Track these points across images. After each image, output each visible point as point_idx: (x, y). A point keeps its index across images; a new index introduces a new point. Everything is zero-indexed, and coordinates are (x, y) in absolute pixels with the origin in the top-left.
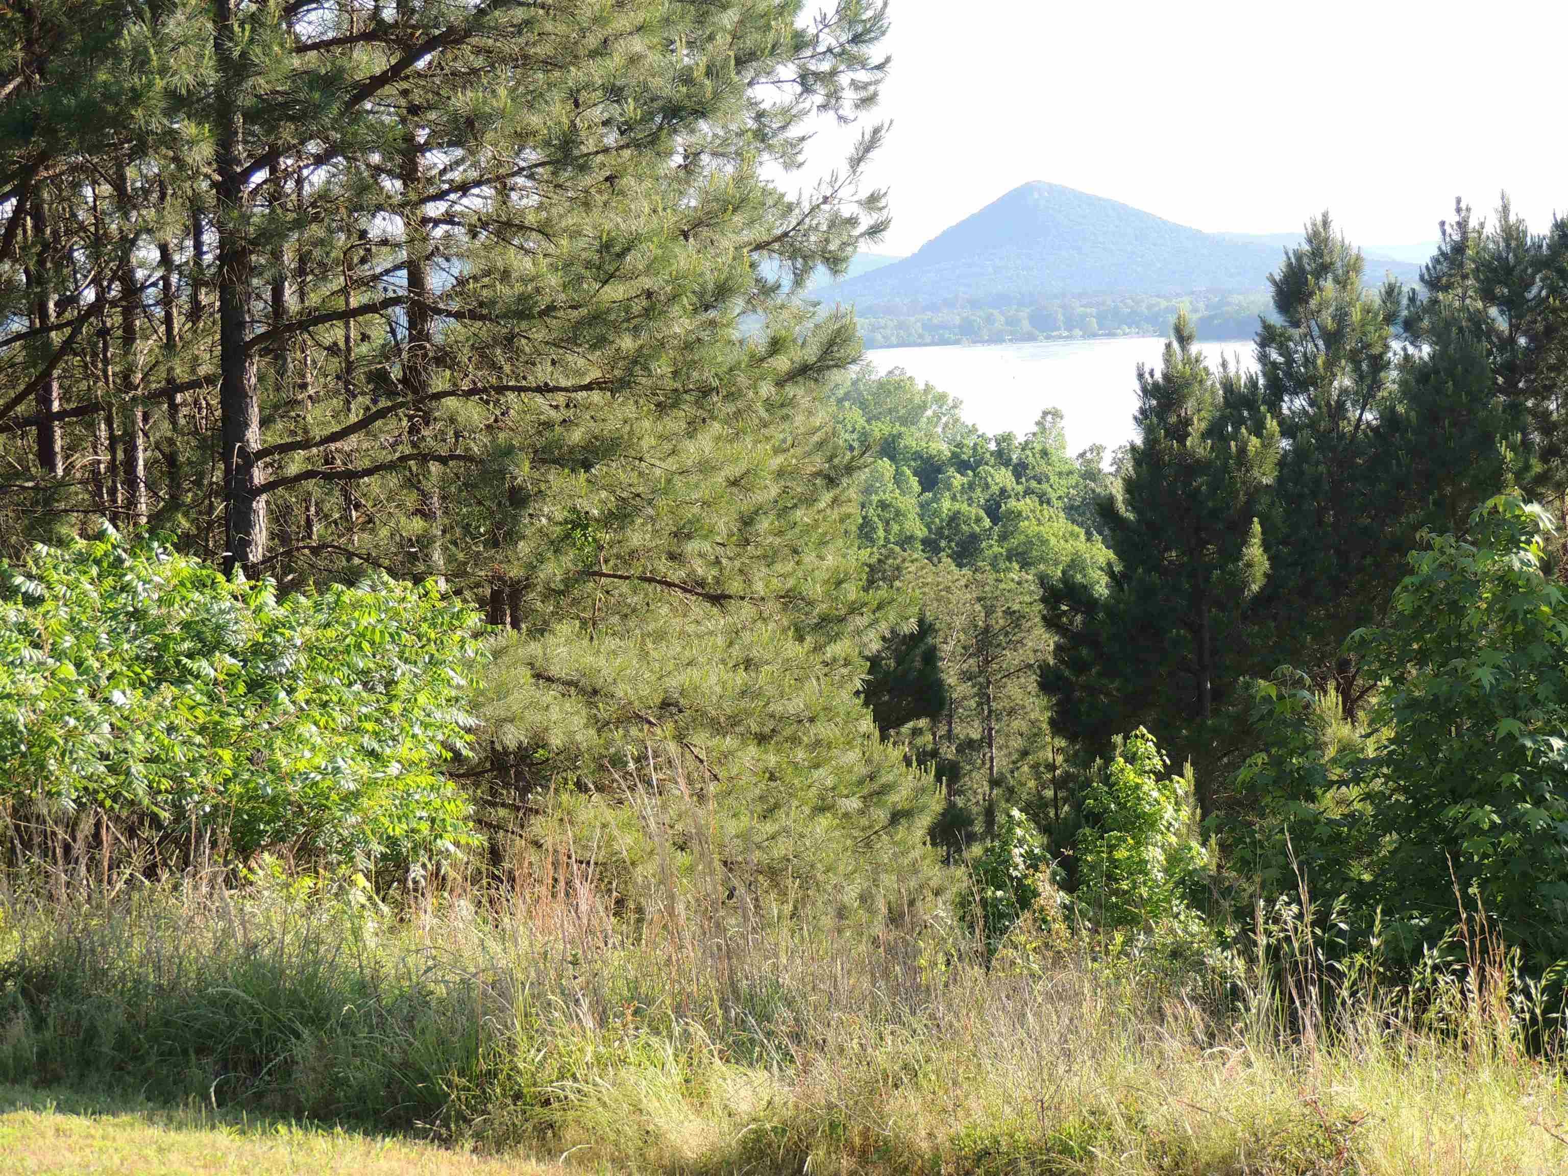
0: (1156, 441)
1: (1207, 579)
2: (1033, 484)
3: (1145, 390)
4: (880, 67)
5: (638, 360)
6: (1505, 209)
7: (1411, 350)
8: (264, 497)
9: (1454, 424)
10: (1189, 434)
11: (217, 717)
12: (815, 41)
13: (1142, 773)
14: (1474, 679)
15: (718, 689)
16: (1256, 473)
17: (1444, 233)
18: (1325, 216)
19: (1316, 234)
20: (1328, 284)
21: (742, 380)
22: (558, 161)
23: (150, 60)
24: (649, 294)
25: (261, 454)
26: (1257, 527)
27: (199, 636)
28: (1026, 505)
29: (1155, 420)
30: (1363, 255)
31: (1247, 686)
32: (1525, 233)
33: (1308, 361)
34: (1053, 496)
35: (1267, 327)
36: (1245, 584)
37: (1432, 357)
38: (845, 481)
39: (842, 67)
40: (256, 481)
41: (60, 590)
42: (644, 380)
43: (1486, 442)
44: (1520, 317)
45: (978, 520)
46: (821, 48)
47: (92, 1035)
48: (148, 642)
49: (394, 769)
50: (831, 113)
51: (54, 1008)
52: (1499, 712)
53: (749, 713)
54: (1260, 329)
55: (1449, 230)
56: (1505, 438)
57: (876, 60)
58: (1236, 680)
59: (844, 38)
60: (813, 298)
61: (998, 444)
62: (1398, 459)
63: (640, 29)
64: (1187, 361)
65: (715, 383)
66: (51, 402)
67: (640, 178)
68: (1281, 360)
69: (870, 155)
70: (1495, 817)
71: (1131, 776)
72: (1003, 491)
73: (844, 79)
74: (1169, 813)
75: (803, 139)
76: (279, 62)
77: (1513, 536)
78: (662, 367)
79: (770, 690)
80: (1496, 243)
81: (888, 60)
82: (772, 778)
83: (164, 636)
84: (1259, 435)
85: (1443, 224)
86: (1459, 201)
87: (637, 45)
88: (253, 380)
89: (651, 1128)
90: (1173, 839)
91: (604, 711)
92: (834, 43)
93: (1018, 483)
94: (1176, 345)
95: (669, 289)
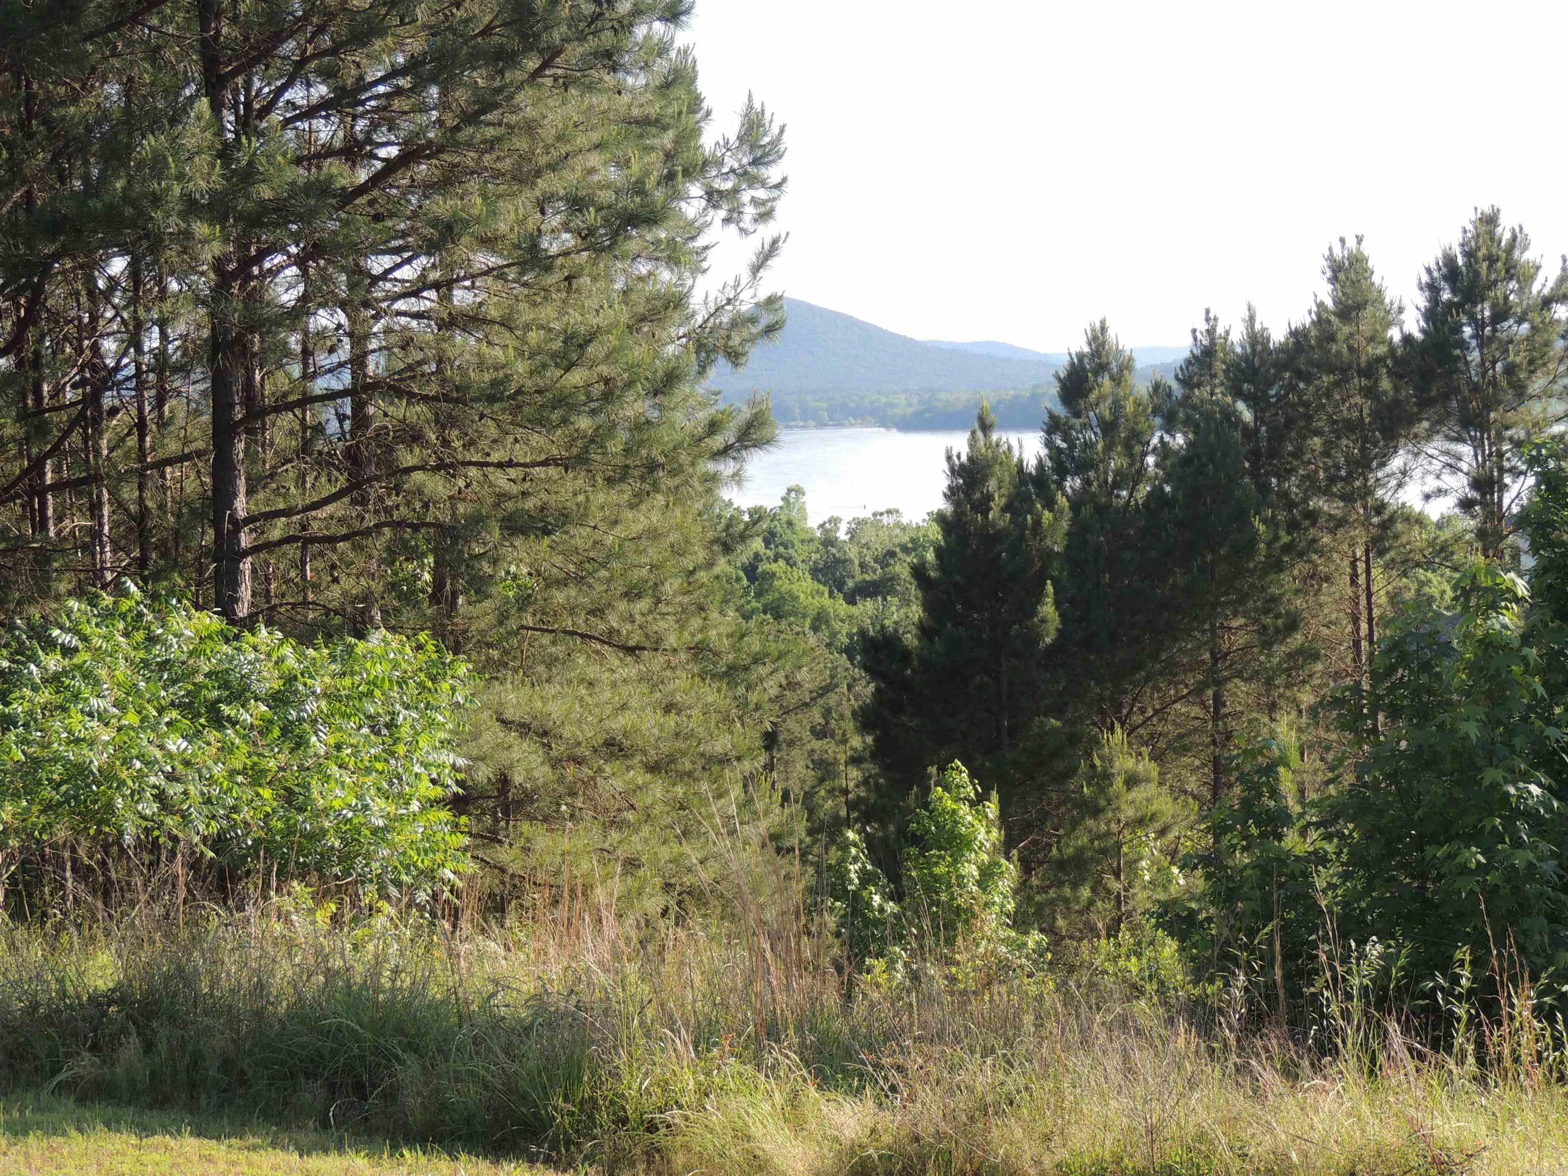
0: (963, 513)
1: (1007, 632)
2: (781, 549)
3: (952, 469)
4: (778, 186)
5: (597, 439)
6: (1252, 319)
7: (1167, 438)
8: (250, 559)
9: (1213, 501)
10: (991, 509)
11: (255, 759)
12: (720, 163)
13: (957, 800)
14: (1460, 734)
15: (655, 731)
16: (1049, 542)
17: (1195, 339)
18: (1103, 323)
19: (1095, 338)
20: (1106, 382)
21: (684, 458)
22: (525, 263)
23: (168, 168)
24: (607, 381)
25: (248, 521)
26: (1050, 588)
27: (226, 685)
28: (780, 567)
29: (962, 496)
30: (1134, 355)
31: (1042, 724)
32: (1268, 339)
33: (1089, 445)
34: (799, 560)
35: (1052, 416)
36: (1041, 637)
37: (1190, 444)
39: (744, 186)
40: (243, 544)
41: (96, 642)
42: (598, 458)
43: (1242, 517)
44: (1263, 411)
45: (738, 580)
46: (725, 170)
48: (179, 691)
49: (415, 806)
50: (733, 227)
51: (162, 1031)
52: (1481, 762)
53: (684, 754)
54: (1046, 419)
55: (1199, 336)
56: (1258, 513)
57: (775, 179)
58: (1031, 719)
59: (745, 161)
60: (714, 388)
61: (751, 516)
62: (1166, 530)
63: (597, 146)
64: (988, 446)
65: (662, 460)
66: (44, 474)
67: (595, 279)
68: (1064, 445)
69: (769, 262)
70: (1481, 858)
71: (948, 803)
72: (757, 555)
73: (745, 196)
74: (981, 836)
75: (707, 248)
76: (280, 170)
77: (1494, 602)
78: (615, 446)
79: (701, 732)
80: (1243, 347)
81: (784, 180)
82: (682, 808)
83: (194, 684)
84: (1051, 510)
85: (1194, 331)
86: (1208, 312)
87: (594, 159)
88: (241, 455)
89: (759, 1153)
90: (985, 857)
91: (559, 749)
92: (736, 165)
93: (767, 547)
94: (980, 434)
95: (625, 376)
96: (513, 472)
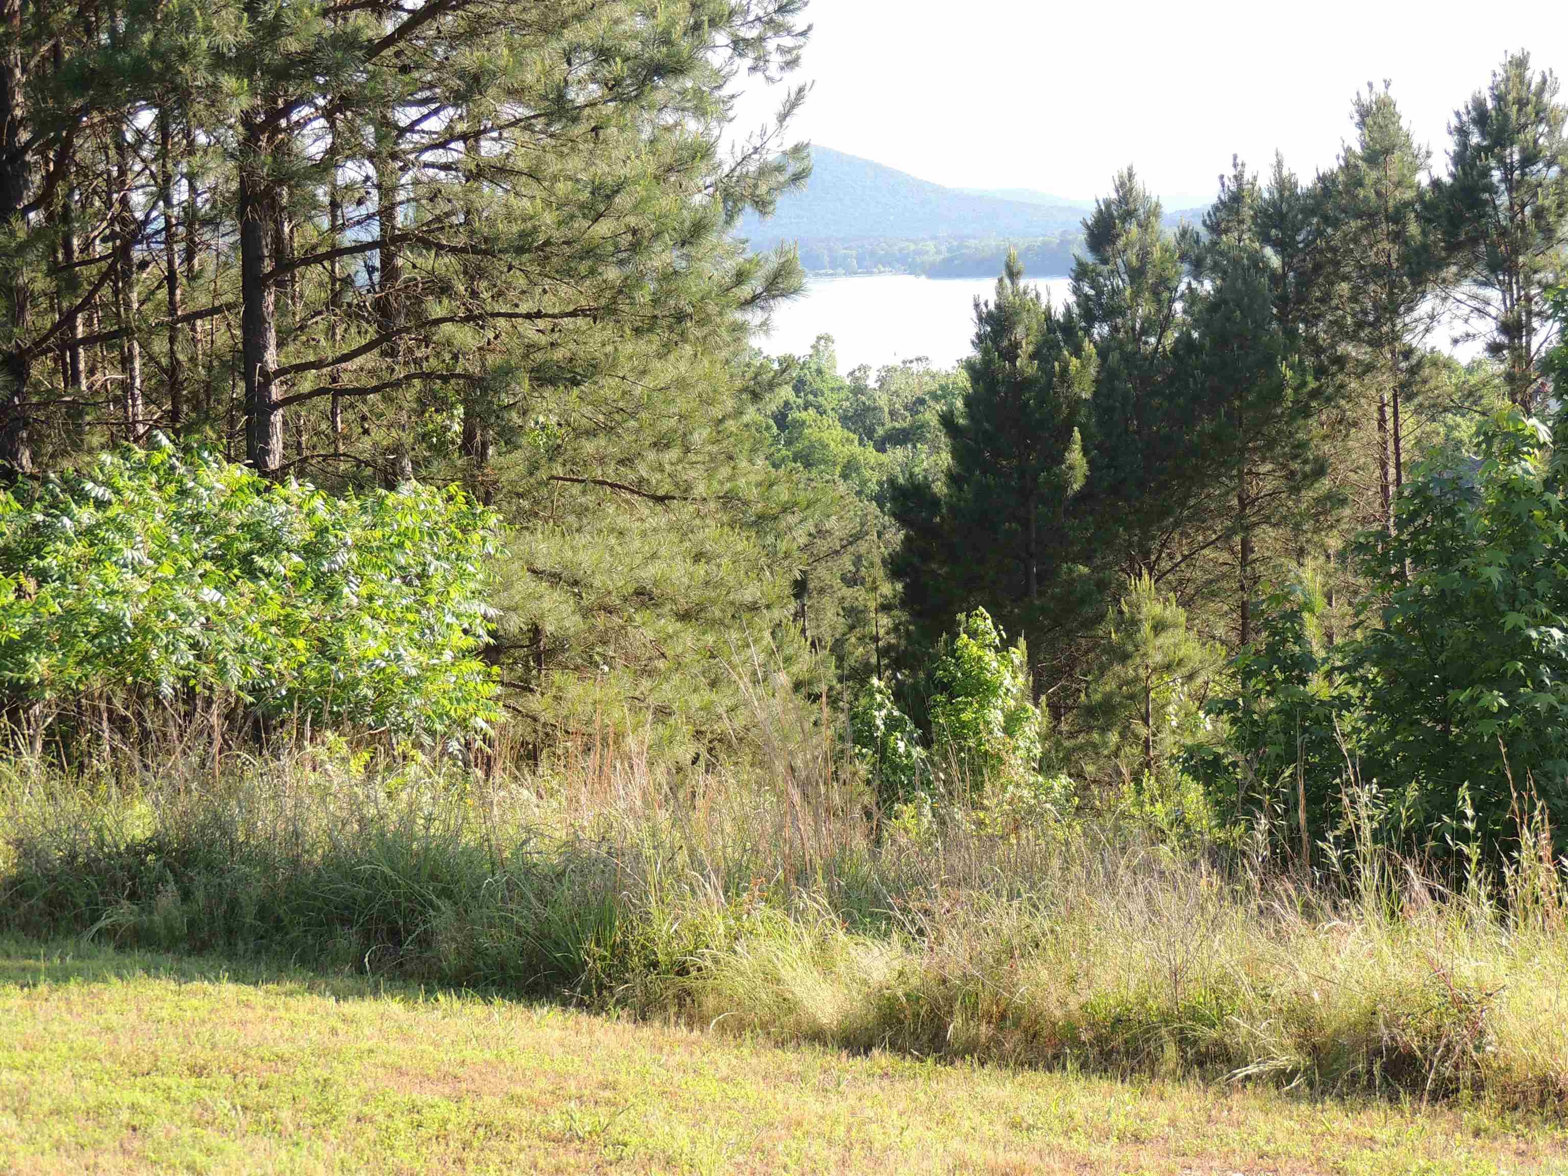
0: (991, 361)
1: (1035, 480)
2: (811, 397)
3: (980, 319)
4: (803, 34)
5: (624, 290)
6: (1279, 164)
7: (1194, 284)
8: (281, 411)
9: (1241, 347)
10: (1018, 356)
11: (289, 610)
12: (746, 11)
13: (984, 646)
14: (1483, 579)
15: (686, 580)
16: (1076, 389)
17: (1223, 185)
18: (1130, 169)
19: (1123, 185)
20: (1134, 229)
21: (712, 308)
22: (552, 114)
23: (196, 21)
24: (634, 232)
25: (278, 373)
26: (1077, 435)
27: (258, 537)
28: (809, 415)
29: (990, 343)
31: (1071, 571)
32: (1296, 185)
33: (1115, 292)
34: (828, 407)
35: (1081, 264)
36: (1068, 484)
37: (1218, 290)
38: (768, 396)
39: (770, 34)
40: (274, 397)
41: (128, 495)
42: (627, 308)
43: (1269, 362)
44: (1292, 257)
45: (768, 428)
46: (751, 18)
47: (234, 905)
48: (212, 543)
49: (447, 656)
50: (759, 75)
51: (199, 879)
52: (1503, 607)
53: (713, 602)
54: (1074, 266)
55: (1227, 182)
56: (1285, 358)
57: (799, 28)
58: (1059, 566)
59: (770, 8)
60: (742, 236)
61: (780, 364)
62: (1193, 376)
64: (1016, 293)
65: (689, 310)
66: (75, 328)
67: (621, 130)
68: (1091, 292)
69: (795, 111)
70: (1503, 701)
71: (974, 649)
72: (786, 403)
73: (771, 44)
74: (1008, 682)
75: (733, 97)
76: (307, 23)
77: (1516, 447)
78: (643, 296)
79: (731, 580)
80: (1271, 193)
81: (810, 27)
82: (713, 657)
83: (227, 536)
84: (1078, 356)
85: (1222, 177)
86: (1235, 157)
88: (271, 308)
89: (788, 996)
90: (1012, 703)
91: (589, 599)
92: (761, 14)
93: (798, 397)
94: (1007, 281)
95: (653, 226)
96: (541, 323)
